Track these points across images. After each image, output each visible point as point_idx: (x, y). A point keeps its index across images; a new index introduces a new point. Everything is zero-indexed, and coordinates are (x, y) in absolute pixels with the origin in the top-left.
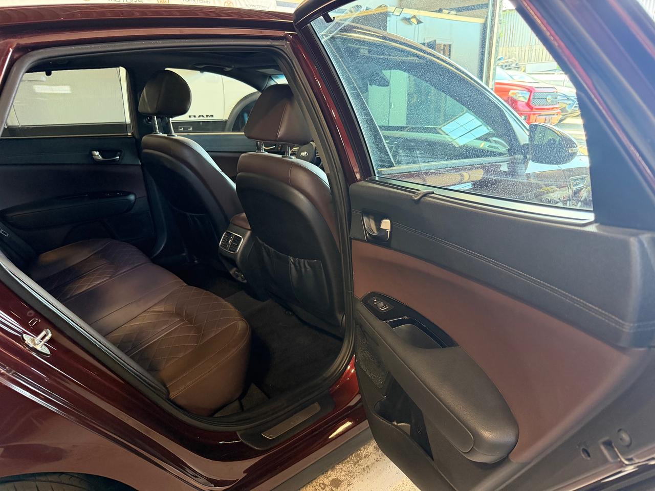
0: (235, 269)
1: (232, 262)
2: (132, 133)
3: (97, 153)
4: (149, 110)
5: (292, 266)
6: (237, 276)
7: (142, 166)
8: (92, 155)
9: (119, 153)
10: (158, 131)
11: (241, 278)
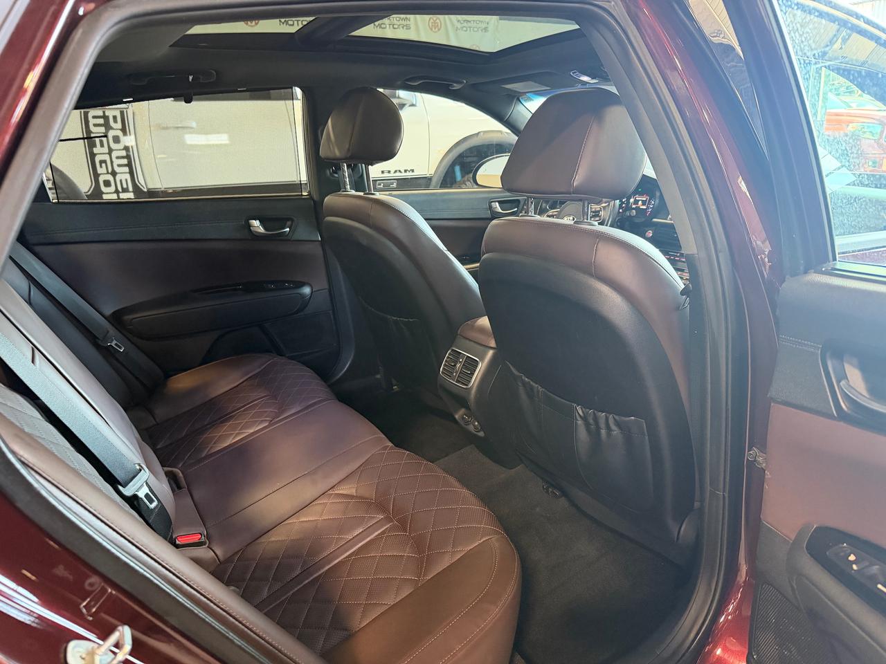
0: (462, 411)
1: (462, 401)
2: (309, 192)
3: (256, 223)
4: (337, 153)
5: (580, 422)
6: (467, 423)
7: (322, 243)
8: (249, 226)
9: (289, 223)
10: (349, 186)
11: (473, 426)
